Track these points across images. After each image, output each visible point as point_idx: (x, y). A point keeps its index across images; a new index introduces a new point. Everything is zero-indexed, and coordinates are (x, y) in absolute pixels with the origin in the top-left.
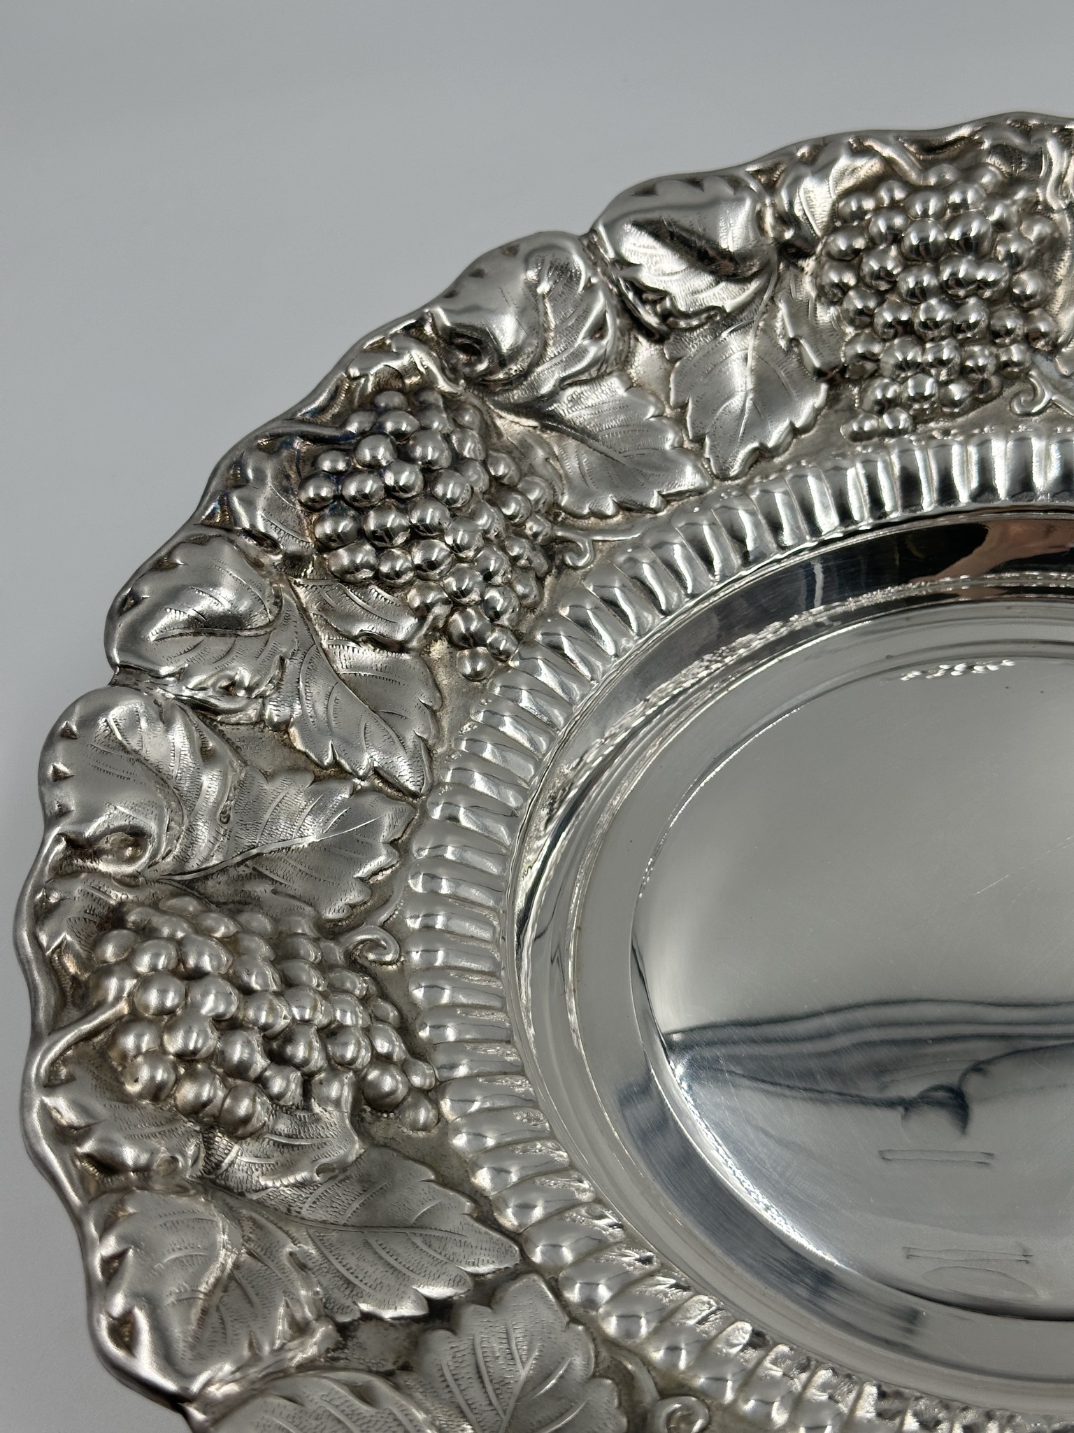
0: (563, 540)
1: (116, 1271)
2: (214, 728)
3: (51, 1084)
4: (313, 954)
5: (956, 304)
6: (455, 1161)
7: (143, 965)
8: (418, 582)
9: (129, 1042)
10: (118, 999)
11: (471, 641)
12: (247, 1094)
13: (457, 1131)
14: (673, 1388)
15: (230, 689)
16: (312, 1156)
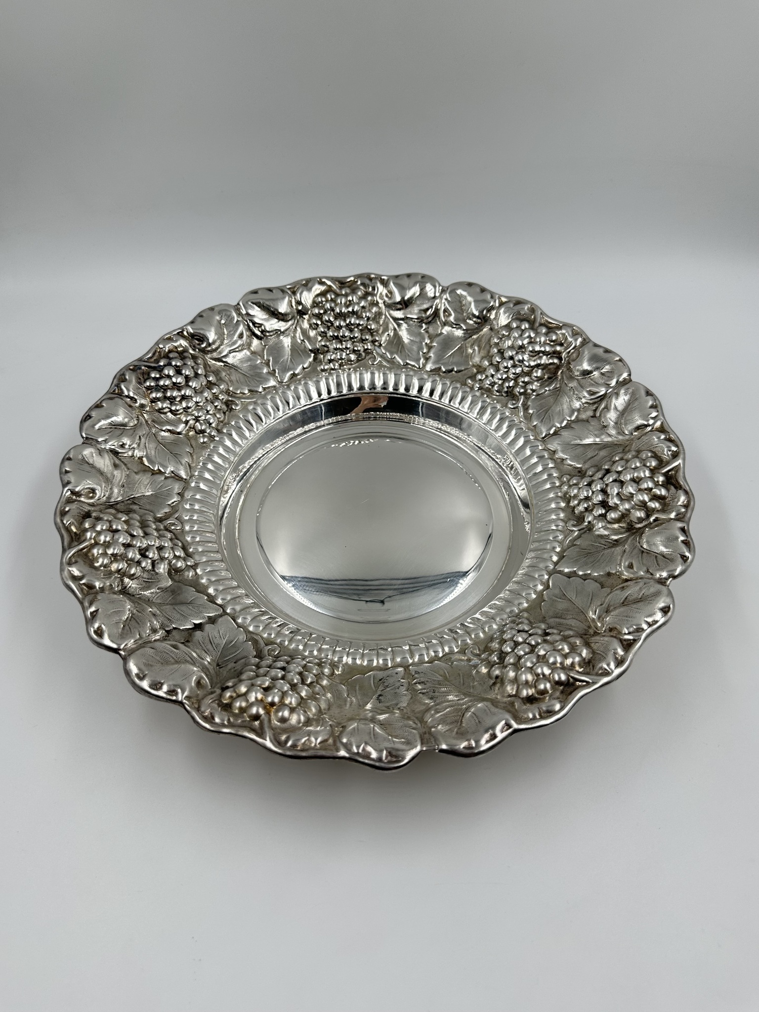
0: (232, 401)
1: (95, 615)
2: (118, 458)
3: (70, 564)
4: (154, 527)
5: (351, 331)
6: (201, 586)
7: (98, 528)
8: (184, 413)
9: (95, 551)
10: (90, 538)
11: (203, 432)
12: (134, 566)
13: (202, 579)
14: (269, 642)
15: (123, 446)
16: (156, 585)
